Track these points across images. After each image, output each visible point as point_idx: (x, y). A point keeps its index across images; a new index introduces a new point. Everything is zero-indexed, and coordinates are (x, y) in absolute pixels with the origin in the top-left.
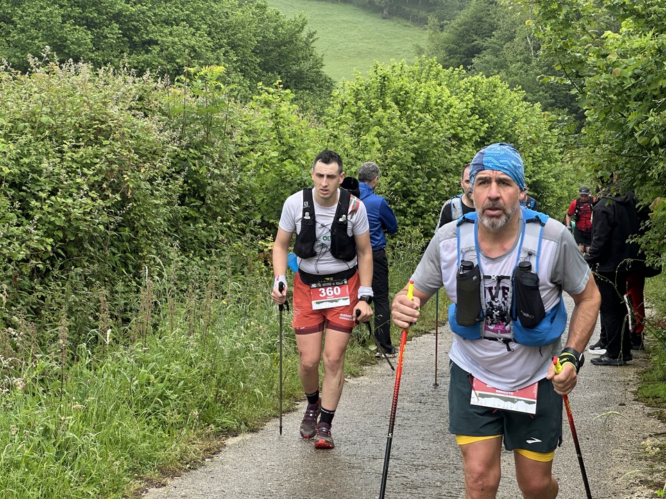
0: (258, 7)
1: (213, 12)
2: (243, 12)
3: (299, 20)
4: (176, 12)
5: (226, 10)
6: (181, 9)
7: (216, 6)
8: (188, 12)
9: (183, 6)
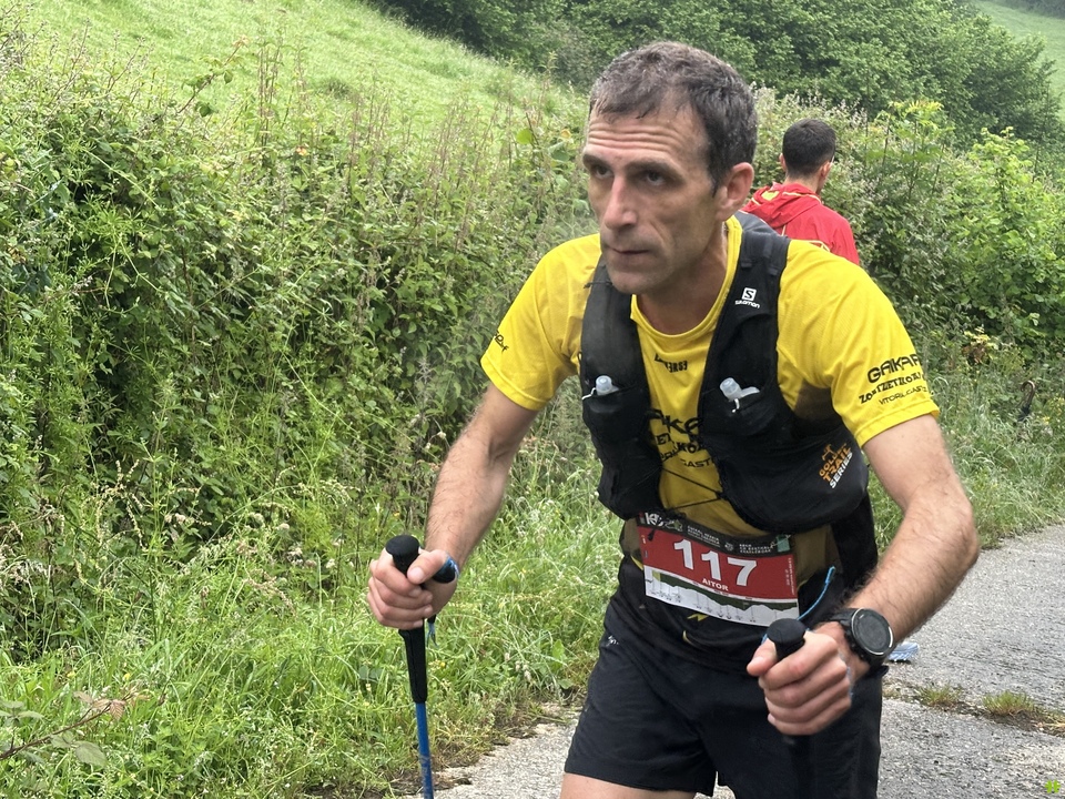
0: (978, 23)
1: (916, 27)
2: (957, 29)
3: (1034, 45)
4: (867, 25)
5: (934, 25)
6: (874, 21)
7: (921, 19)
8: (883, 26)
9: (878, 17)
